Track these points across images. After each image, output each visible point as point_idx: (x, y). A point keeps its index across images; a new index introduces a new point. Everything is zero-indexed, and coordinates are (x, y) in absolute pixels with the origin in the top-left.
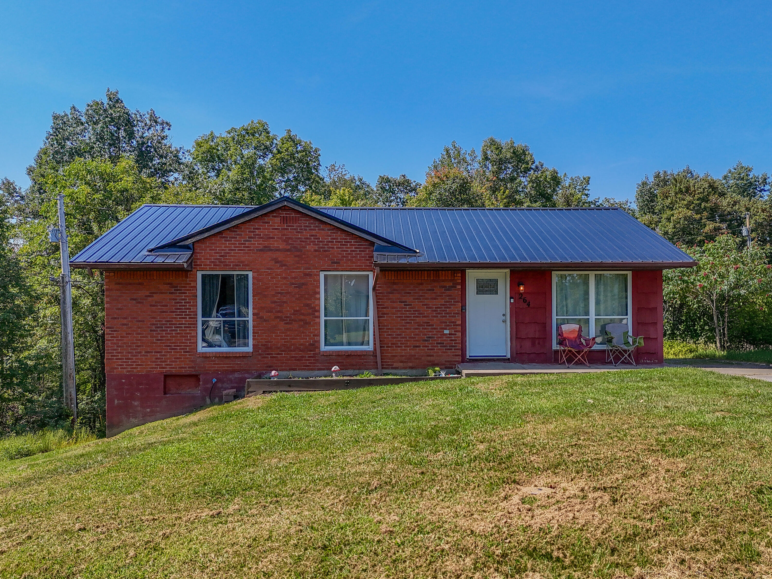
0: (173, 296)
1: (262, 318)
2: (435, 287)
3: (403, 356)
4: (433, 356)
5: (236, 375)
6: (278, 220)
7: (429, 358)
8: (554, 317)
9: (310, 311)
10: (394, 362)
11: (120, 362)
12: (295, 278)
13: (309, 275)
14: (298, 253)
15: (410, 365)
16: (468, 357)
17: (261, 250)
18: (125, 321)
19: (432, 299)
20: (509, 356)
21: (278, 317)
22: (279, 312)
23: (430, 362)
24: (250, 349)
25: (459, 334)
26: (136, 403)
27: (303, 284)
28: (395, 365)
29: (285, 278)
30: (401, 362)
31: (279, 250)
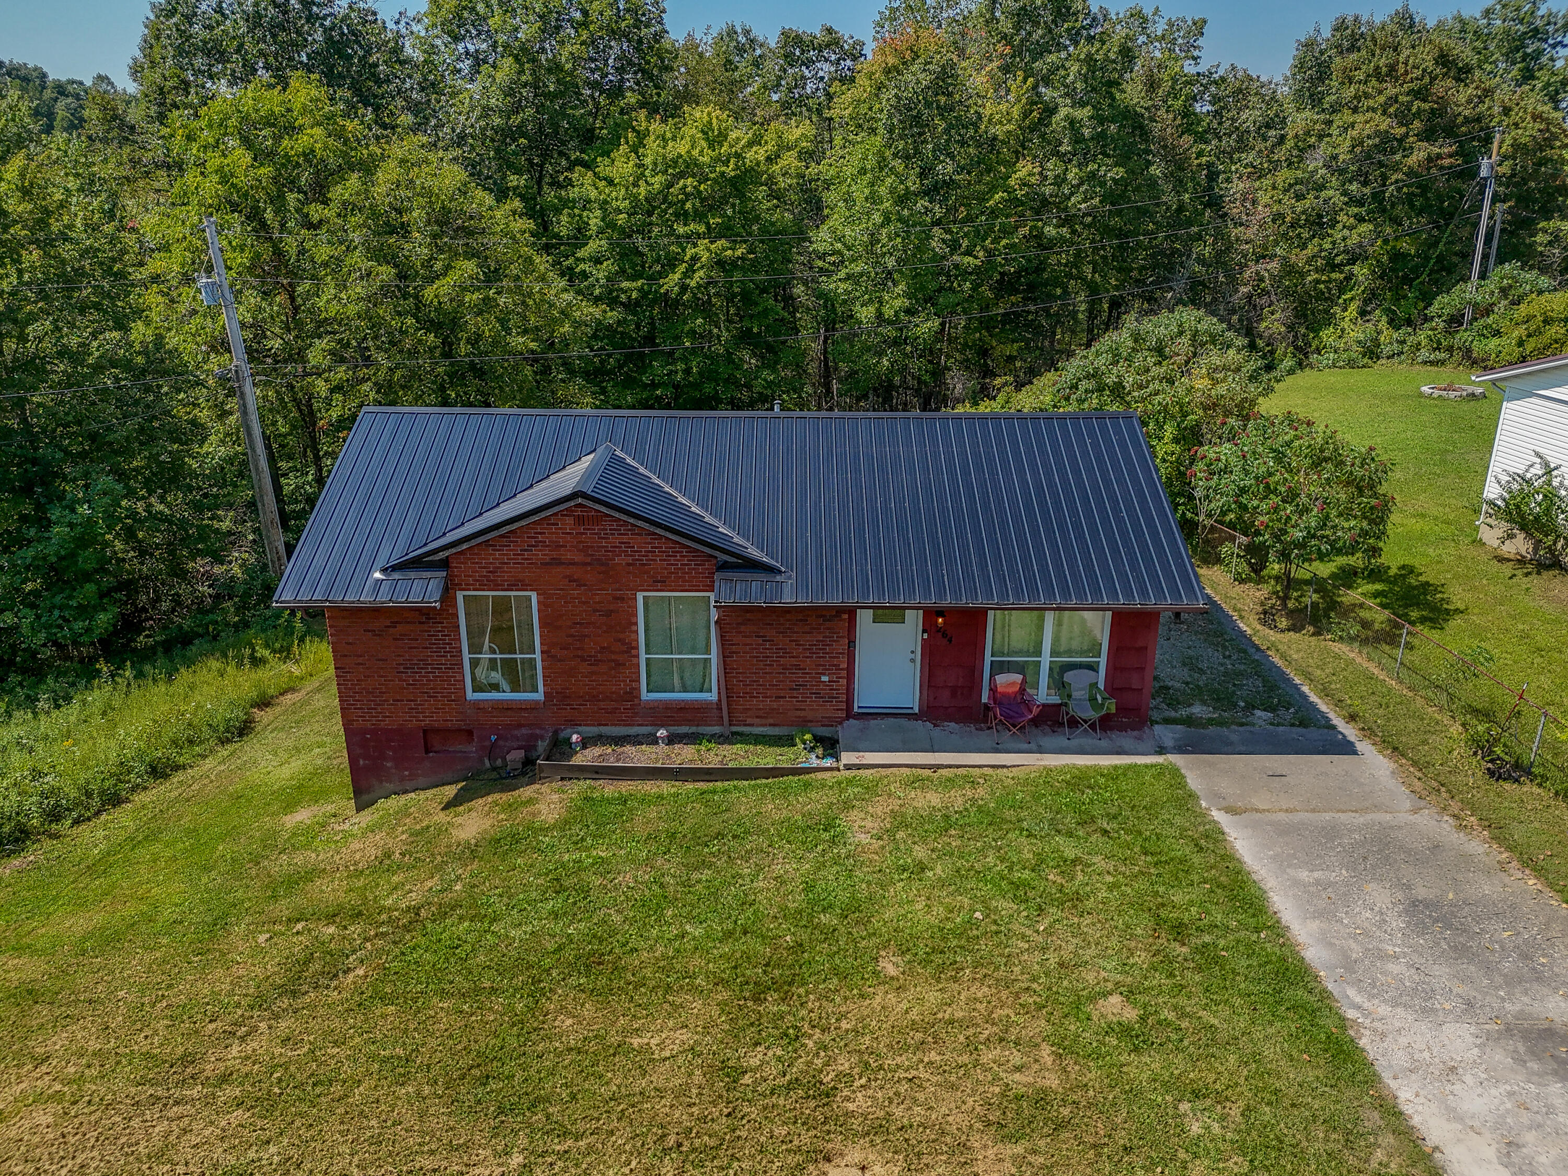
0: (425, 627)
1: (553, 657)
2: (809, 616)
3: (760, 709)
4: (804, 710)
5: (524, 731)
6: (570, 521)
8: (988, 658)
9: (625, 648)
10: (748, 718)
11: (360, 713)
12: (600, 603)
13: (622, 599)
14: (602, 569)
15: (771, 721)
16: (856, 709)
17: (547, 564)
18: (360, 660)
20: (916, 710)
21: (578, 656)
22: (578, 649)
23: (799, 717)
24: (539, 696)
25: (844, 682)
26: (389, 765)
27: (612, 611)
28: (749, 721)
29: (584, 603)
30: (759, 718)
31: (574, 564)
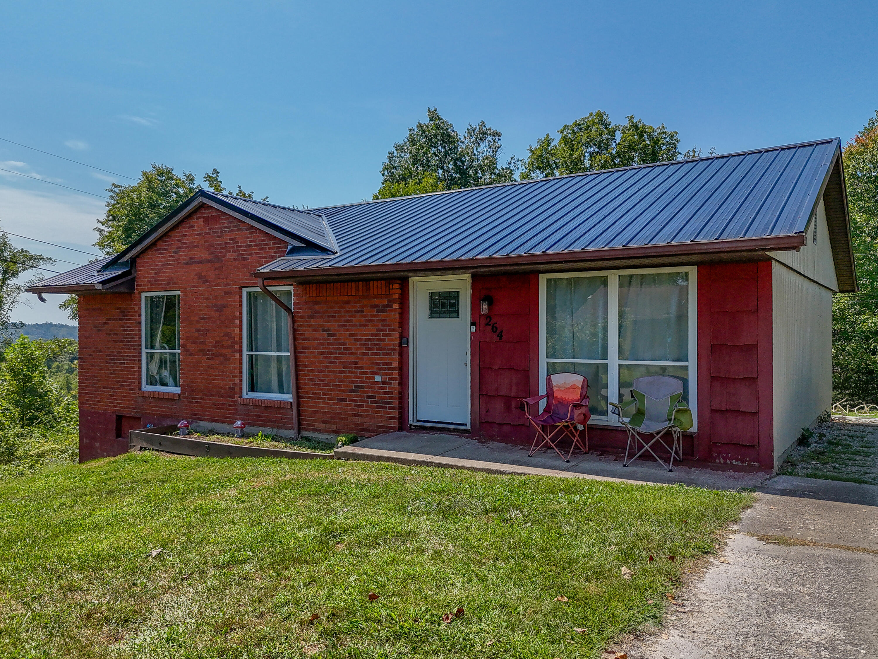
0: (122, 323)
1: (188, 350)
2: (365, 306)
3: (325, 413)
4: (361, 416)
5: (169, 422)
6: (201, 222)
7: (356, 420)
8: (543, 361)
9: (231, 342)
10: (315, 421)
11: (87, 397)
12: (216, 298)
13: (230, 293)
14: (218, 265)
15: (334, 427)
16: (411, 422)
17: (187, 263)
19: (361, 325)
20: (469, 427)
21: (202, 350)
22: (202, 343)
23: (357, 425)
24: (179, 389)
25: (395, 384)
27: (224, 306)
28: (318, 425)
29: (207, 299)
30: (324, 422)
31: (200, 262)
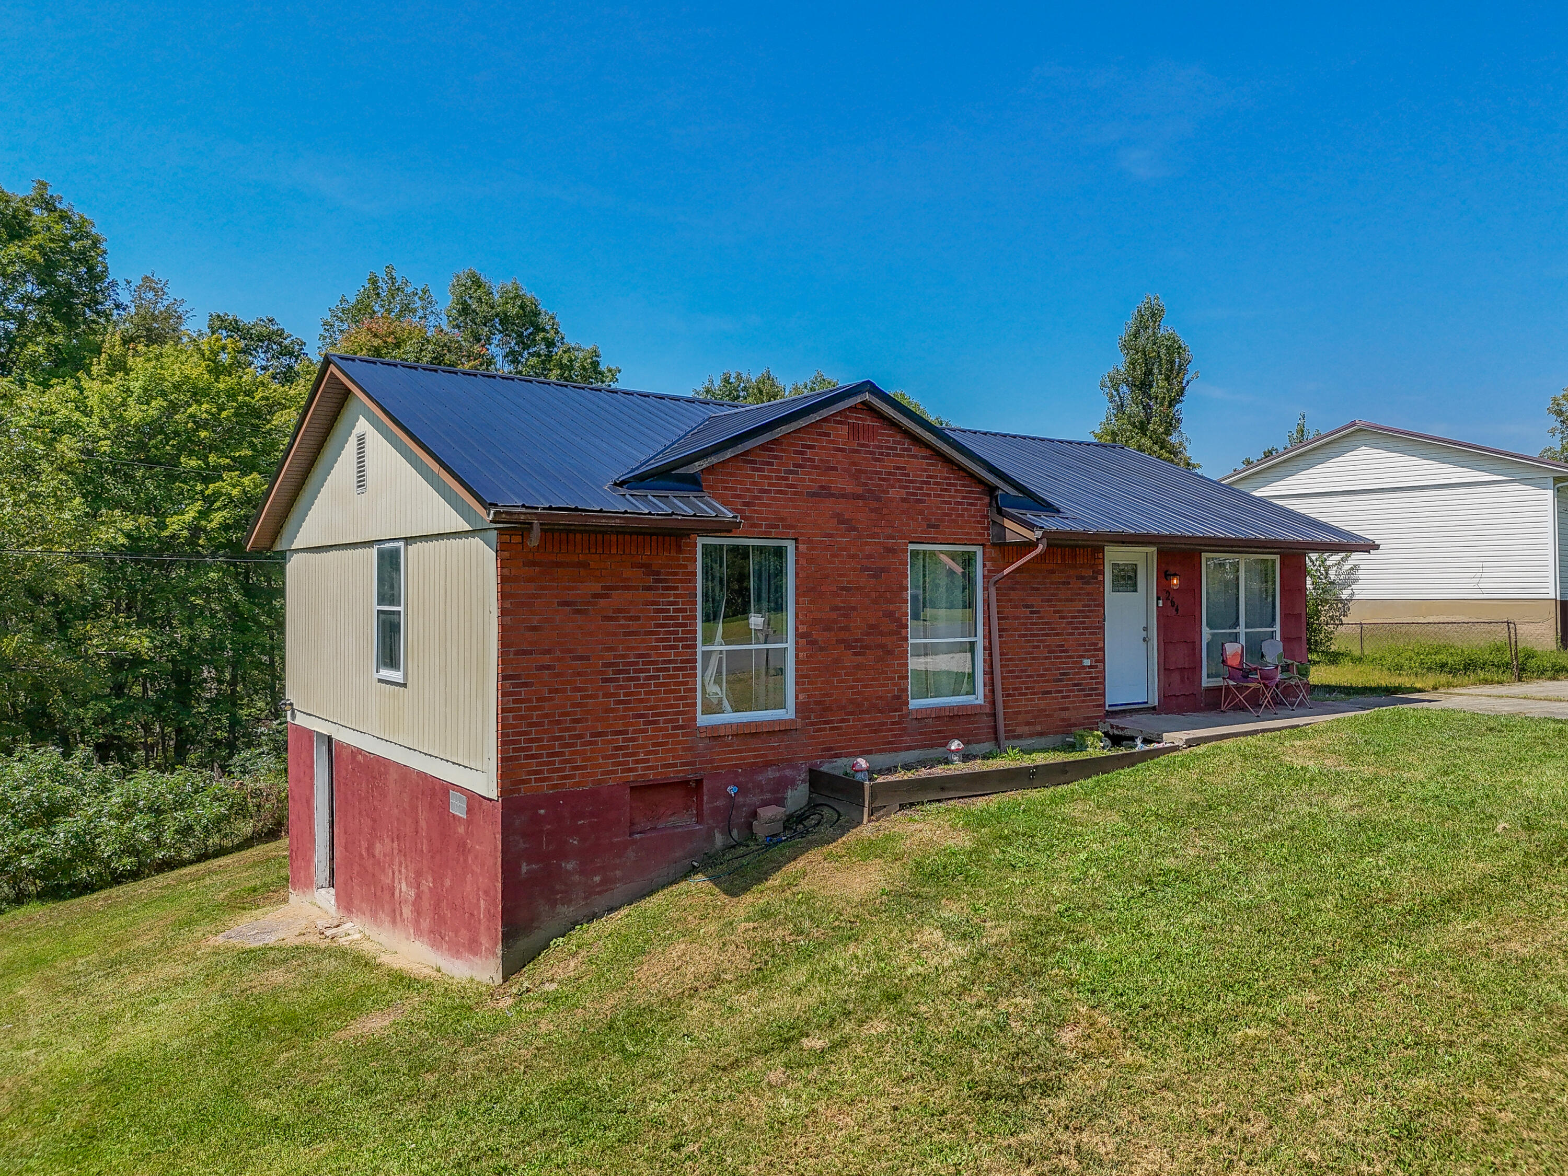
0: (650, 595)
1: (814, 642)
2: (1069, 577)
3: (1027, 712)
4: (1067, 709)
5: (771, 773)
6: (844, 430)
7: (1064, 714)
8: (1206, 632)
9: (894, 626)
10: (1017, 725)
12: (869, 557)
13: (891, 550)
14: (875, 505)
15: (1039, 728)
16: (1107, 708)
17: (814, 495)
18: (546, 660)
19: (1067, 600)
20: (1154, 701)
21: (843, 641)
22: (841, 629)
23: (1063, 720)
24: (788, 713)
25: (1101, 666)
26: (570, 866)
27: (883, 570)
29: (854, 556)
30: (1028, 724)
31: (843, 496)
